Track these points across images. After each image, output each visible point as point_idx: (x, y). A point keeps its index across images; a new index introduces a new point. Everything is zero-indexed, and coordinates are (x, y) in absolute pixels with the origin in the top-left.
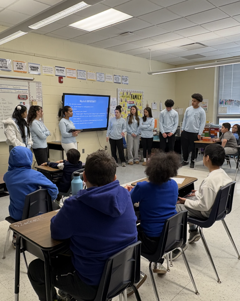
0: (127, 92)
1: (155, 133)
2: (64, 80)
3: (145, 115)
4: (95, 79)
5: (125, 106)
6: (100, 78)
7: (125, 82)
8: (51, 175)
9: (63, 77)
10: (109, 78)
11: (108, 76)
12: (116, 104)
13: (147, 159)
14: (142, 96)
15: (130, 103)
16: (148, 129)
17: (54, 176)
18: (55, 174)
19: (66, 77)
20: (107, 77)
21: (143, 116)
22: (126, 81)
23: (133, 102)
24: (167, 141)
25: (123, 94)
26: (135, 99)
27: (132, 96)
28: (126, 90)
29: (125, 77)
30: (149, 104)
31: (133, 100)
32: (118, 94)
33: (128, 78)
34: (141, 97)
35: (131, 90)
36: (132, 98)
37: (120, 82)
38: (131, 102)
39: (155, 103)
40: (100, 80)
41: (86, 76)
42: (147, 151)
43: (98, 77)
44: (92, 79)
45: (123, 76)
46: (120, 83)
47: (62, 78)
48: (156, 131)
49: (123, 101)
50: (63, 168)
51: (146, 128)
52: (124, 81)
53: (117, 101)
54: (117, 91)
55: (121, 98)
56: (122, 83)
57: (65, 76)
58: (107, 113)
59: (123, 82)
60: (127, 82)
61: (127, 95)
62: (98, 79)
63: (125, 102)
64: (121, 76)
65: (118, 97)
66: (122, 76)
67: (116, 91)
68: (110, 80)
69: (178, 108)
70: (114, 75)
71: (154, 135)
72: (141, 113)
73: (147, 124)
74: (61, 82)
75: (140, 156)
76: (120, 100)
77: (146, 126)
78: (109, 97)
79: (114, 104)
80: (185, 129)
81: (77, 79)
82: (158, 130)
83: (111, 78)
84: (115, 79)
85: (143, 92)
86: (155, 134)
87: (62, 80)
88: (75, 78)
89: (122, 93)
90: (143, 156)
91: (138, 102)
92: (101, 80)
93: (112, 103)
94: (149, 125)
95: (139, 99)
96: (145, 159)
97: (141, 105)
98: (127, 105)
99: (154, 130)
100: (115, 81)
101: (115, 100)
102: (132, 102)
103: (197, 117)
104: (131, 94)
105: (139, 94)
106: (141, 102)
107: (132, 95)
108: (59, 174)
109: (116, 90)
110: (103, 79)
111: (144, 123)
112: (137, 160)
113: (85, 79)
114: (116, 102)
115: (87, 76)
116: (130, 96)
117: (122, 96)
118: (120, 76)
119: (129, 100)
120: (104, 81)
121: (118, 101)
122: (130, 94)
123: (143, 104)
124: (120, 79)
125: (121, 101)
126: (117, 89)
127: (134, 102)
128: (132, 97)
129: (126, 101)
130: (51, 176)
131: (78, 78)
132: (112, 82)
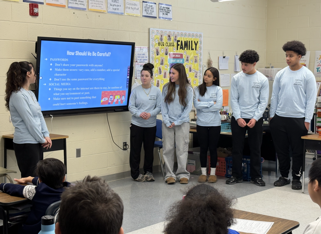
0: (169, 36)
1: (224, 117)
2: (40, 9)
3: (205, 82)
4: (104, 8)
5: (165, 63)
6: (115, 7)
7: (165, 16)
8: (6, 211)
9: (39, 5)
10: (133, 7)
11: (130, 4)
12: (147, 58)
13: (208, 172)
14: (199, 43)
15: (174, 58)
16: (211, 109)
17: (11, 212)
18: (13, 207)
19: (45, 4)
20: (128, 6)
21: (202, 83)
22: (167, 14)
23: (182, 55)
24: (247, 135)
25: (161, 39)
26: (186, 49)
27: (179, 43)
28: (168, 31)
29: (166, 5)
30: (212, 59)
31: (180, 51)
32: (151, 40)
33: (170, 7)
34: (196, 45)
35: (176, 32)
36: (179, 47)
37: (154, 15)
38: (177, 56)
39: (224, 57)
40: (114, 11)
41: (86, 4)
42: (208, 152)
43: (111, 5)
44: (98, 9)
45: (162, 4)
46: (156, 17)
47: (37, 6)
48: (225, 113)
49: (161, 53)
50: (34, 195)
51: (207, 108)
52: (163, 14)
53: (147, 54)
54: (149, 33)
55: (156, 47)
56: (159, 18)
57: (42, 3)
58: (128, 77)
59: (161, 15)
60: (169, 16)
61: (169, 42)
62: (111, 9)
63: (165, 56)
64: (157, 4)
65: (151, 46)
66: (159, 4)
67: (147, 34)
68: (135, 11)
69: (272, 67)
70: (143, 2)
71: (223, 122)
72: (196, 77)
73: (208, 101)
74: (33, 14)
75: (194, 162)
76: (155, 51)
77: (207, 103)
78: (133, 45)
79: (142, 59)
80: (277, 113)
81: (66, 10)
82: (230, 112)
83: (137, 8)
84: (144, 9)
85: (200, 36)
86: (223, 119)
87: (36, 10)
88: (63, 7)
89: (159, 36)
90: (199, 163)
91: (191, 54)
92: (116, 11)
93: (139, 57)
94: (212, 102)
95: (192, 49)
96: (204, 170)
97: (196, 61)
98: (169, 61)
99: (223, 111)
100: (145, 14)
101: (145, 50)
102: (179, 56)
103: (301, 86)
104: (178, 39)
105: (193, 39)
106: (196, 55)
107: (178, 41)
108: (20, 209)
109: (147, 31)
110: (121, 10)
111: (201, 98)
112: (182, 176)
113: (84, 9)
114: (147, 56)
115: (88, 2)
116: (175, 44)
117: (159, 44)
118: (155, 4)
119: (172, 51)
120: (122, 14)
121: (151, 53)
122: (175, 40)
123: (200, 59)
124: (155, 10)
125: (156, 54)
126: (149, 29)
127: (184, 56)
128: (178, 45)
129: (166, 54)
130: (4, 212)
131: (69, 7)
132: (139, 15)
